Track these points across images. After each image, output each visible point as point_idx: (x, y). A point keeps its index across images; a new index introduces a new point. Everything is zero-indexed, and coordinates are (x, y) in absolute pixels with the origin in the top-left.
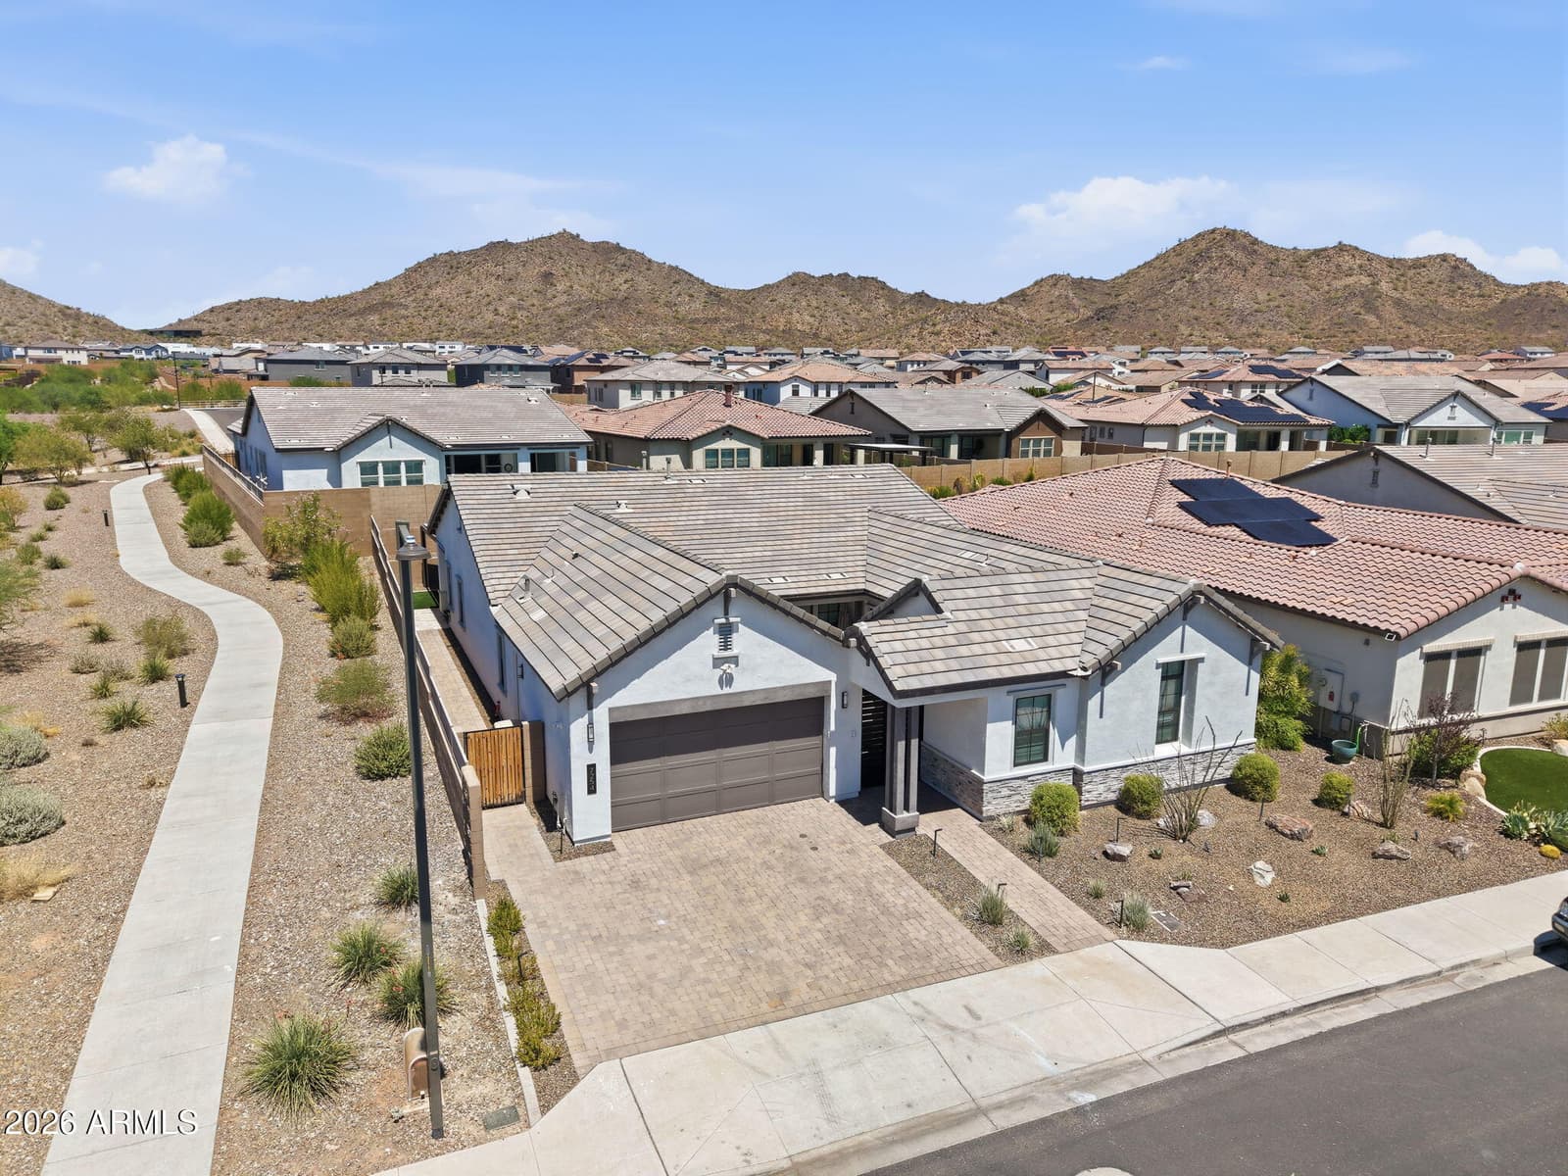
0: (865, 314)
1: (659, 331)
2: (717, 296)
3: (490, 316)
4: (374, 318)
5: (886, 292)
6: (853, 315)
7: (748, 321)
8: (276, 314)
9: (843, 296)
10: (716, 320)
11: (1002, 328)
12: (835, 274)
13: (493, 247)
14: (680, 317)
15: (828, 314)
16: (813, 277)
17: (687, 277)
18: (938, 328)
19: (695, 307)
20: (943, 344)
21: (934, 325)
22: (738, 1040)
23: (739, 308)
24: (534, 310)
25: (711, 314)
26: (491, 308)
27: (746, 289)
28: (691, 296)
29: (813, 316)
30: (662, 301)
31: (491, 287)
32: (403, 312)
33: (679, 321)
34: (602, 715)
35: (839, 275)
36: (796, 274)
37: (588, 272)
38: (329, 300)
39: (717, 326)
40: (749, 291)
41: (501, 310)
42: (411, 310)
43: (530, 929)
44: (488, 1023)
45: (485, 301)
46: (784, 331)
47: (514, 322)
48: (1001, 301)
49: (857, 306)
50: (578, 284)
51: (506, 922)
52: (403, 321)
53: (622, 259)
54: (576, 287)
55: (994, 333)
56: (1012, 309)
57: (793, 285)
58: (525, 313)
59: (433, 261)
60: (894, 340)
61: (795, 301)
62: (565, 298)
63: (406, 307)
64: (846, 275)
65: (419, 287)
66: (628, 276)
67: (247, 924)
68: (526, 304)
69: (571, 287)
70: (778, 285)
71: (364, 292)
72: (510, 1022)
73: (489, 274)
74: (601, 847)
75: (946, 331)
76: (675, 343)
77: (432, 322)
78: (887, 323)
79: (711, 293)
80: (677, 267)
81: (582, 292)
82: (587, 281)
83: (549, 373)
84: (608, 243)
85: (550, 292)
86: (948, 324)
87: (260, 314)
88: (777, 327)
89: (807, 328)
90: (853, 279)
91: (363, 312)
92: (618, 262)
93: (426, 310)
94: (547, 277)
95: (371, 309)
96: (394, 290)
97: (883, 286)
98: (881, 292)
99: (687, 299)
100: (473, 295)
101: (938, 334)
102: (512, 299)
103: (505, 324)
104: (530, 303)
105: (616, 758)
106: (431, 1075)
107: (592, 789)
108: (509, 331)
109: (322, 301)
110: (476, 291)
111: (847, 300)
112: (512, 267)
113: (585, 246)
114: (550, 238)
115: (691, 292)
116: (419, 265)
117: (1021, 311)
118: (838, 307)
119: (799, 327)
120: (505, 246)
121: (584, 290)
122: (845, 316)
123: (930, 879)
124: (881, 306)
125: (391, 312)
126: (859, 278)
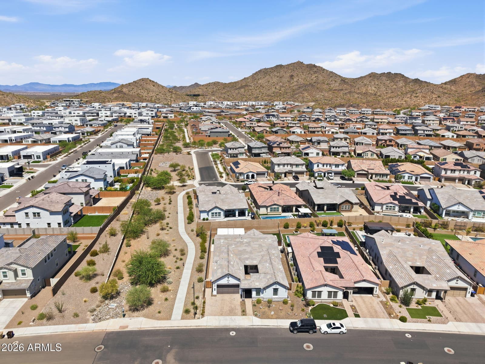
0: (395, 87)
1: (323, 94)
2: (344, 81)
3: (274, 89)
4: (243, 90)
5: (404, 78)
6: (390, 87)
7: (353, 90)
8: (218, 87)
9: (387, 80)
10: (342, 90)
11: (442, 95)
12: (386, 72)
13: (277, 66)
14: (331, 88)
15: (381, 87)
16: (378, 74)
17: (335, 75)
18: (418, 95)
19: (335, 85)
20: (419, 101)
21: (416, 94)
22: (216, 317)
23: (351, 85)
24: (287, 88)
25: (341, 88)
26: (274, 87)
27: (354, 78)
28: (335, 81)
29: (375, 88)
30: (326, 83)
31: (275, 80)
32: (250, 88)
33: (330, 90)
34: (216, 284)
35: (388, 73)
36: (372, 73)
37: (304, 74)
38: (232, 83)
39: (342, 92)
40: (355, 79)
41: (277, 87)
42: (253, 87)
43: (206, 304)
44: (200, 311)
45: (273, 85)
46: (364, 93)
47: (280, 92)
48: (446, 83)
49: (392, 84)
50: (301, 79)
51: (204, 303)
52: (250, 91)
53: (315, 70)
54: (300, 79)
55: (439, 97)
56: (449, 86)
57: (370, 77)
58: (284, 89)
59: (260, 71)
60: (401, 99)
61: (370, 82)
62: (296, 83)
63: (251, 86)
64: (390, 73)
65: (256, 79)
66: (316, 75)
67: (186, 298)
68: (284, 85)
69: (298, 80)
70: (365, 77)
71: (241, 80)
72: (201, 311)
73: (275, 76)
74: (215, 296)
75: (420, 96)
76: (327, 99)
77: (258, 91)
78: (402, 90)
79: (342, 80)
80: (332, 72)
81: (301, 81)
82: (304, 77)
83: (267, 148)
84: (311, 64)
85: (292, 81)
86: (422, 93)
87: (214, 87)
88: (362, 92)
89: (373, 92)
90: (392, 74)
91: (240, 88)
92: (314, 71)
93: (257, 87)
94: (292, 77)
95: (242, 87)
96: (249, 80)
97: (403, 76)
98: (402, 78)
99: (334, 82)
100: (270, 82)
101: (417, 97)
102: (281, 84)
103: (277, 92)
104: (286, 85)
105: (217, 288)
106: (196, 314)
107: (215, 290)
108: (278, 95)
109: (230, 83)
110: (272, 81)
111: (389, 82)
112: (282, 73)
113: (304, 66)
114: (294, 63)
115: (336, 80)
116: (256, 73)
117: (453, 88)
118: (385, 84)
119: (370, 92)
120: (281, 66)
121: (302, 80)
122: (387, 87)
123: (242, 306)
124: (401, 84)
125: (247, 88)
126: (395, 74)
